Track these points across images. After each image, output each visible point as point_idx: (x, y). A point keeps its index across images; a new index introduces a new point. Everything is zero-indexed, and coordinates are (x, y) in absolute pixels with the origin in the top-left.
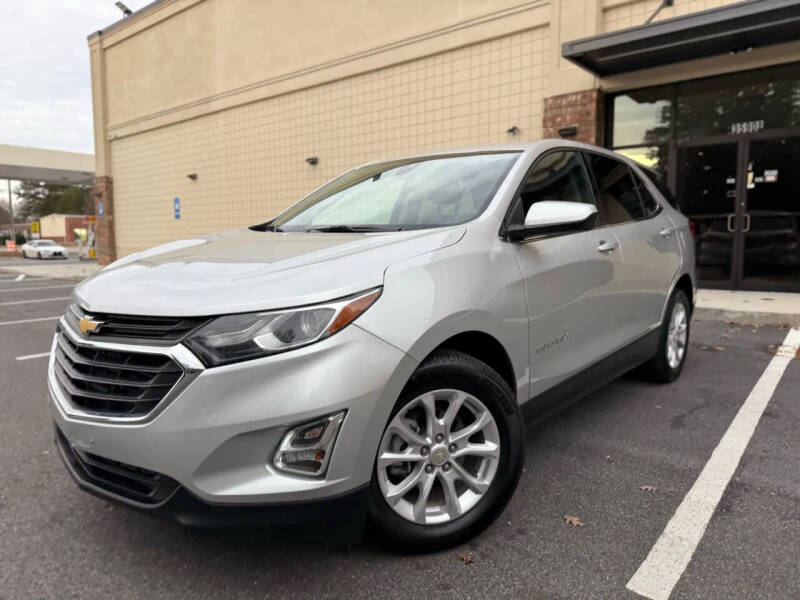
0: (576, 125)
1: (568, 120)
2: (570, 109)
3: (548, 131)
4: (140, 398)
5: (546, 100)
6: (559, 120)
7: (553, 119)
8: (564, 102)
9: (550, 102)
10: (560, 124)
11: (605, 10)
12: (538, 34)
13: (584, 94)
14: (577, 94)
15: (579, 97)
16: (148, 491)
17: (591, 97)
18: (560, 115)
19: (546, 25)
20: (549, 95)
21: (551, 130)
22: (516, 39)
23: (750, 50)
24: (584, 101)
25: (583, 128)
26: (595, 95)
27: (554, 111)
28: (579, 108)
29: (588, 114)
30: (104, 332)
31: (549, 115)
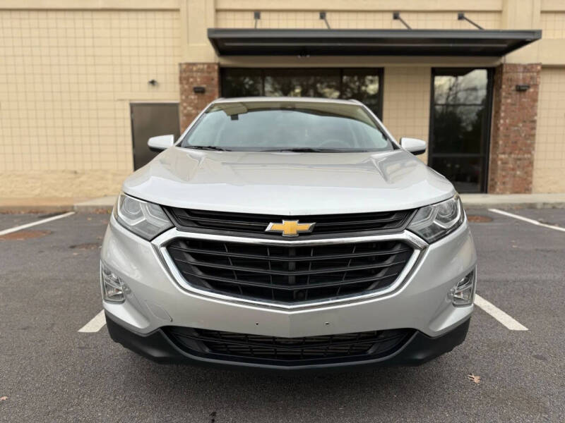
0: (204, 86)
1: (199, 81)
2: (199, 74)
3: (183, 87)
4: (380, 275)
5: (180, 65)
6: (191, 80)
7: (187, 79)
8: (195, 68)
9: (184, 67)
10: (192, 83)
11: (217, 11)
12: (168, 15)
13: (209, 65)
14: (203, 64)
15: (206, 66)
16: (365, 351)
17: (214, 68)
18: (192, 77)
19: (177, 10)
20: (183, 62)
21: (186, 87)
22: (150, 15)
23: (308, 56)
24: (209, 70)
25: (210, 89)
26: (216, 67)
27: (188, 74)
28: (206, 75)
29: (213, 79)
30: (316, 231)
31: (184, 75)
